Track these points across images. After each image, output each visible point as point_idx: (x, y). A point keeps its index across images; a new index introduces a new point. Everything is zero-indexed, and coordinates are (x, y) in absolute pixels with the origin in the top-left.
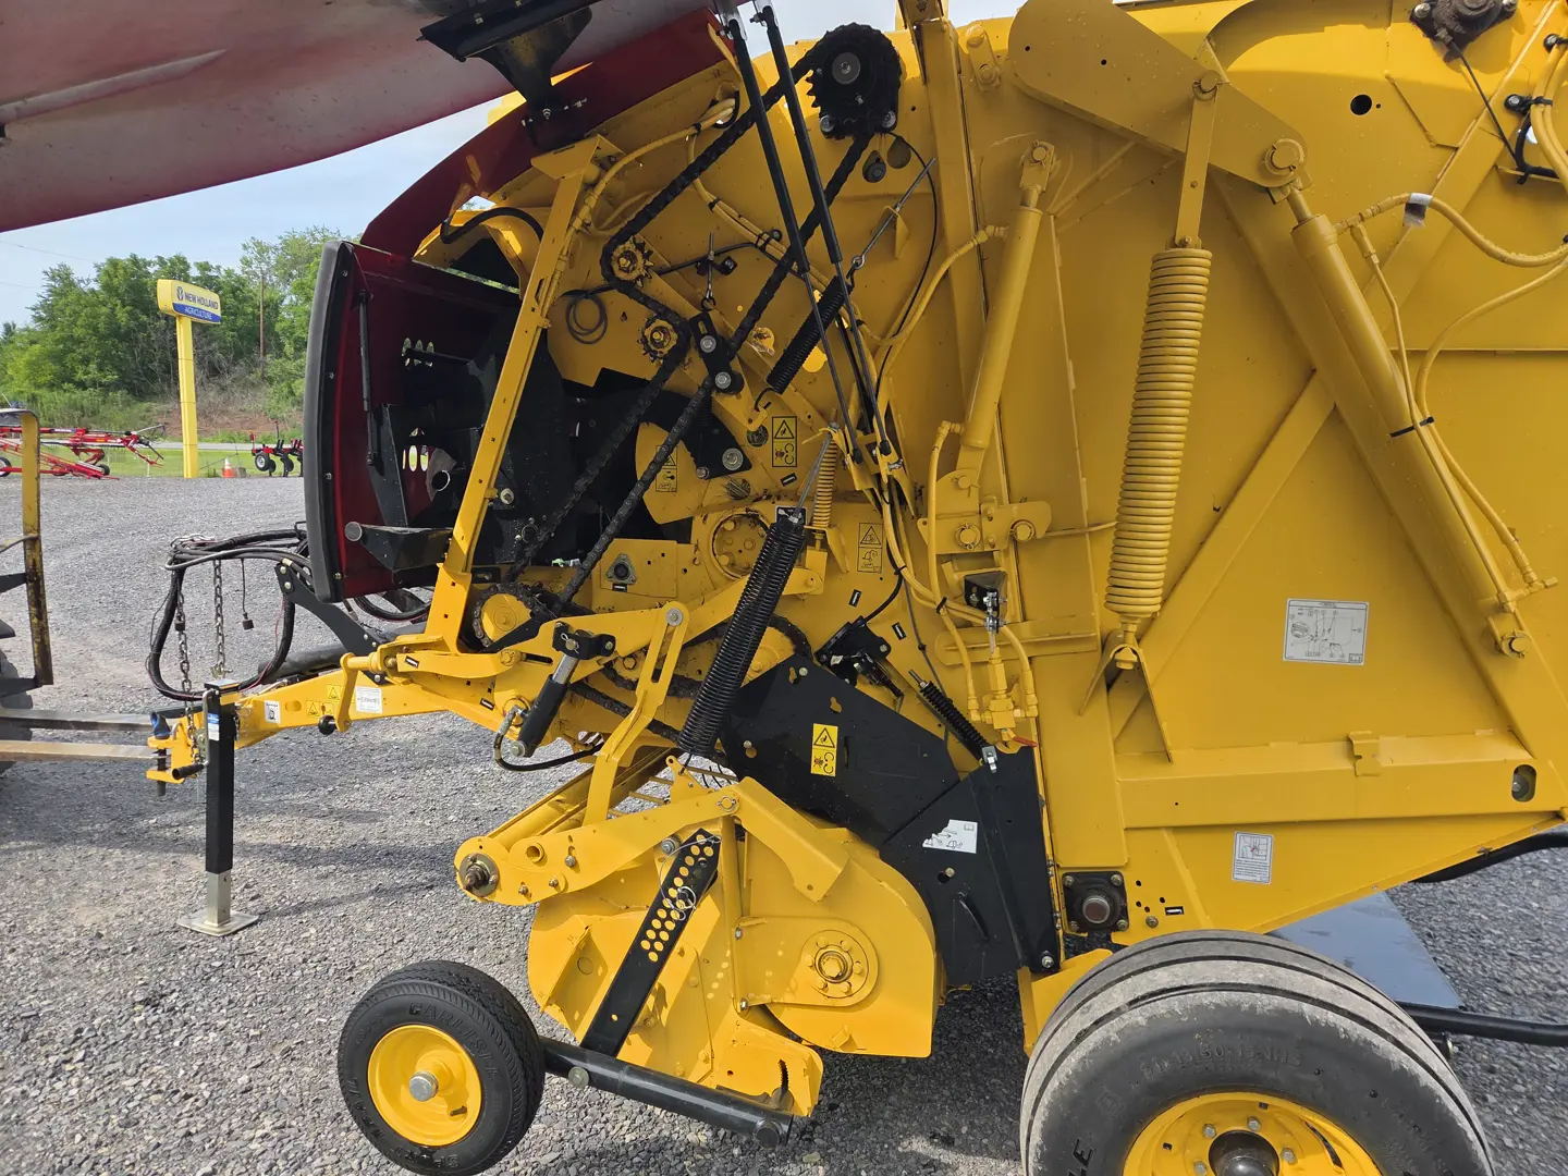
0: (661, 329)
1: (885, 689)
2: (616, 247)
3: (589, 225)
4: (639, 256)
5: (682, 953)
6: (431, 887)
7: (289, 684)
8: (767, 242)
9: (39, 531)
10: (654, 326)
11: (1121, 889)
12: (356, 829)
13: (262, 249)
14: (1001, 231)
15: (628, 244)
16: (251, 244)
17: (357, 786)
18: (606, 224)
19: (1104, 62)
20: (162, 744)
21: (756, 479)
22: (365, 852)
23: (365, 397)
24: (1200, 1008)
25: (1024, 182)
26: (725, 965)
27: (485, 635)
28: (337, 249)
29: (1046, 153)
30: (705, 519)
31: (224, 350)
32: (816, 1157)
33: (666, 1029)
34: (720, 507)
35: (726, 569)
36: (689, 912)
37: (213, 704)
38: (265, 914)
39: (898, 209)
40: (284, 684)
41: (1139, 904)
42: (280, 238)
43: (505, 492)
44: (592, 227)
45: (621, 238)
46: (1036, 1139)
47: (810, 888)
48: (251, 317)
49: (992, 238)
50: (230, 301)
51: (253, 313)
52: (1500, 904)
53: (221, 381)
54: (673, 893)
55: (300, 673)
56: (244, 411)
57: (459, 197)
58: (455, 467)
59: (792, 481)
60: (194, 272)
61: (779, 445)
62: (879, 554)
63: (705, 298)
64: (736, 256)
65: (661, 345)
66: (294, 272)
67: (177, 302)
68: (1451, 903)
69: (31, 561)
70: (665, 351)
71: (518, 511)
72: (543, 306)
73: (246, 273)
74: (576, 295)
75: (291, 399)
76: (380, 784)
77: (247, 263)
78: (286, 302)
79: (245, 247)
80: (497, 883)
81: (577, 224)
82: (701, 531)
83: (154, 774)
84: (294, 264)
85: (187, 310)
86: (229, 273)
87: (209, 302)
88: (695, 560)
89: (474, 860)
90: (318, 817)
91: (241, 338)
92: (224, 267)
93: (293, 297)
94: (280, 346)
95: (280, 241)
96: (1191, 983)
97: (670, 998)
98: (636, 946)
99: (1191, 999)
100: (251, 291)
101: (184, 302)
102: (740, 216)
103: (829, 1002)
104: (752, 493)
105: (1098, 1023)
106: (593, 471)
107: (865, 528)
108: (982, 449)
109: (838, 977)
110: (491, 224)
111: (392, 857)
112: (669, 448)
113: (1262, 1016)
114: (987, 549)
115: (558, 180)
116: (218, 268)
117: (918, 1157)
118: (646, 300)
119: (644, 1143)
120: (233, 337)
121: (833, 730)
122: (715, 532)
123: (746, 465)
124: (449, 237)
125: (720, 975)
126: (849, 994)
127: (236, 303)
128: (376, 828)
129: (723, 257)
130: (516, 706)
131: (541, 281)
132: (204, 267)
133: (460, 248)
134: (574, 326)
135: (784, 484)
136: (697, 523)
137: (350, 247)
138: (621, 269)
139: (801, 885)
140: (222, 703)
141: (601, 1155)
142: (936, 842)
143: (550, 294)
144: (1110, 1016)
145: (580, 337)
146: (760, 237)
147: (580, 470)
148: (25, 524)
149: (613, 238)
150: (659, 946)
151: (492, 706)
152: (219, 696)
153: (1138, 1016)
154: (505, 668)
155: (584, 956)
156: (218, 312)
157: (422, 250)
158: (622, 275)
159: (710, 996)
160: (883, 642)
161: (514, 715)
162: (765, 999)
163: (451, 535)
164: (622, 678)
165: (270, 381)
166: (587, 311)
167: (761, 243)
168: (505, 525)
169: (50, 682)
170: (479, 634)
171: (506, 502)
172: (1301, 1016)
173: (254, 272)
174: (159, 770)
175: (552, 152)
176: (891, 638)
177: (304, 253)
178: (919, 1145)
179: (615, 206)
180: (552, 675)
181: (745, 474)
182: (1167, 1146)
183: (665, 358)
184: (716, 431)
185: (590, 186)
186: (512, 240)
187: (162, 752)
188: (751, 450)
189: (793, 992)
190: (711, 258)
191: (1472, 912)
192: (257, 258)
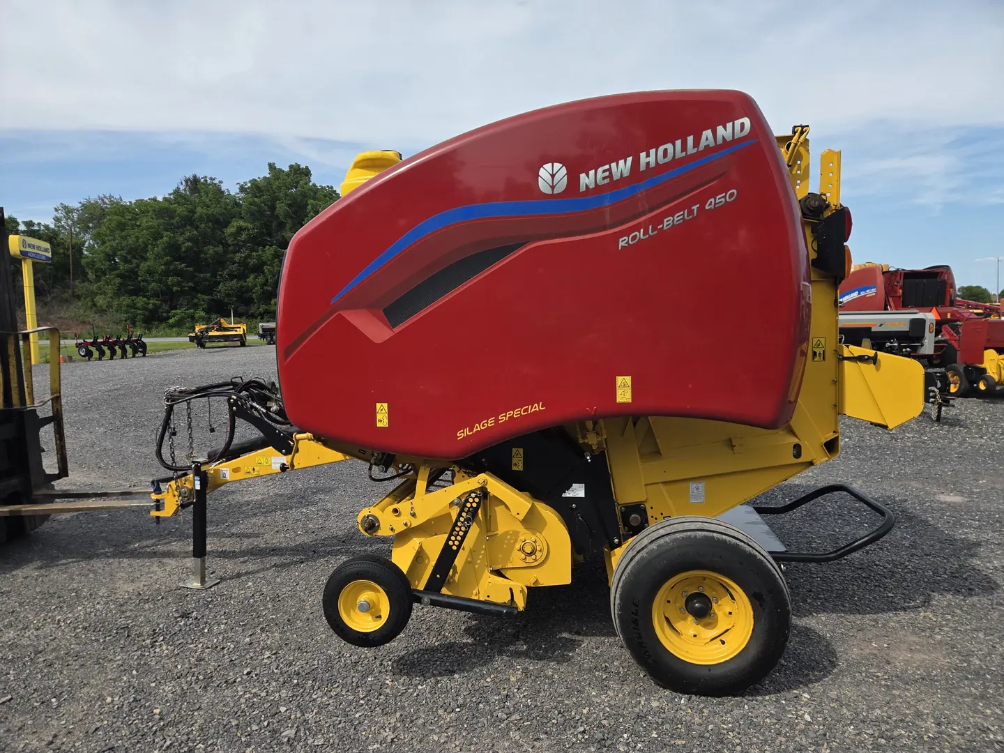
5: (463, 549)
6: (303, 562)
7: (226, 461)
9: (60, 392)
11: (645, 511)
12: (250, 541)
13: (68, 211)
16: (60, 208)
20: (159, 497)
22: (260, 550)
24: (677, 539)
26: (483, 552)
32: (522, 642)
33: (458, 584)
36: (469, 527)
37: (198, 471)
38: (222, 579)
40: (224, 462)
41: (652, 517)
42: (80, 203)
46: (618, 601)
47: (518, 514)
48: (62, 255)
51: (65, 253)
52: (821, 531)
54: (462, 519)
55: (232, 455)
56: (61, 318)
60: (22, 227)
66: (91, 225)
67: (23, 249)
68: (799, 532)
69: (55, 410)
73: (58, 227)
75: (94, 308)
76: (254, 520)
77: (57, 219)
78: (86, 245)
79: (56, 210)
80: (379, 526)
83: (154, 513)
84: (91, 219)
85: (29, 255)
86: (47, 227)
87: (43, 249)
89: (368, 517)
90: (226, 537)
92: (43, 223)
93: (91, 241)
94: (85, 274)
95: (80, 205)
96: (673, 531)
97: (459, 569)
98: (447, 543)
99: (673, 537)
100: (63, 239)
101: (28, 249)
103: (527, 565)
105: (638, 552)
109: (531, 553)
111: (275, 551)
113: (699, 539)
116: (39, 224)
117: (566, 639)
119: (444, 644)
120: (50, 269)
121: (521, 450)
125: (481, 557)
126: (536, 560)
132: (29, 224)
139: (514, 513)
140: (202, 470)
141: (426, 650)
142: (568, 494)
144: (643, 549)
148: (52, 390)
150: (456, 543)
152: (200, 466)
153: (654, 546)
155: (420, 556)
156: (49, 255)
159: (477, 566)
162: (499, 567)
165: (78, 297)
169: (67, 475)
172: (713, 537)
173: (63, 226)
174: (157, 510)
177: (98, 213)
178: (565, 635)
182: (669, 602)
187: (158, 501)
189: (511, 562)
191: (809, 535)
192: (65, 217)
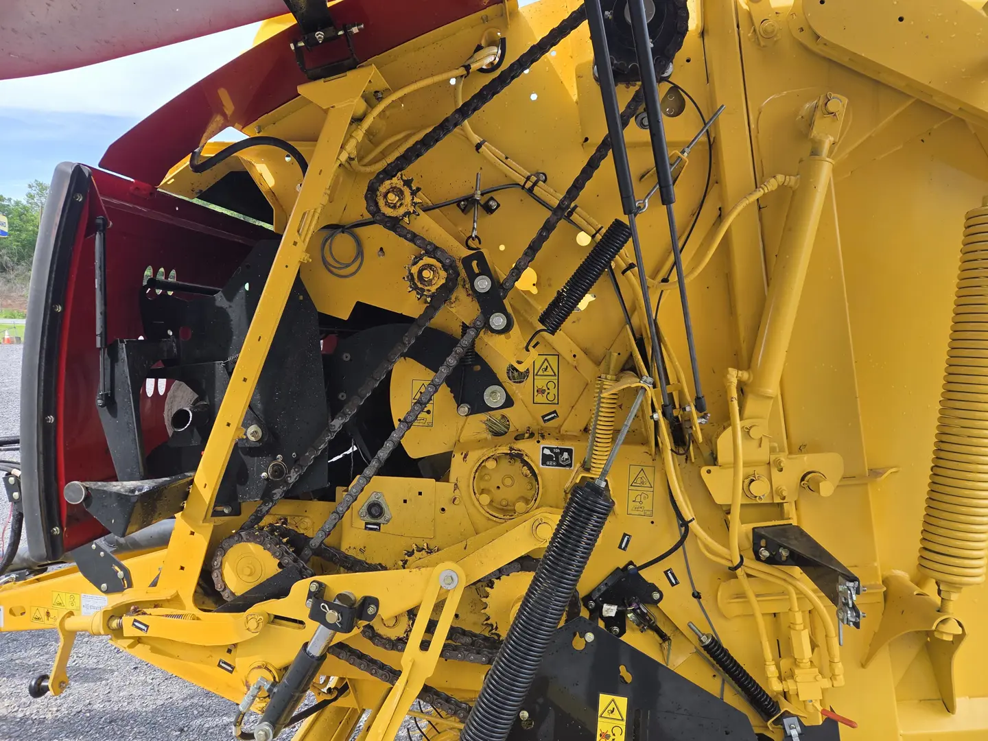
0: (430, 267)
1: (650, 632)
2: (382, 181)
3: (353, 159)
4: (407, 192)
8: (535, 184)
10: (421, 263)
12: (82, 690)
13: (41, 188)
14: (791, 181)
15: (395, 180)
16: (34, 185)
17: (86, 639)
18: (366, 160)
19: (901, 19)
21: (518, 417)
22: (89, 719)
23: (98, 332)
25: (815, 132)
27: (225, 587)
28: (70, 171)
29: (838, 104)
30: (465, 457)
31: (11, 255)
34: (481, 443)
35: (486, 508)
39: (686, 154)
43: (253, 428)
44: (356, 161)
45: (388, 173)
48: (32, 232)
49: (782, 187)
50: (17, 222)
51: (33, 231)
53: (7, 275)
55: (28, 568)
56: (23, 296)
57: (212, 127)
58: (196, 401)
59: (553, 418)
61: (541, 383)
62: (650, 498)
63: (471, 236)
64: (498, 196)
65: (430, 282)
70: (433, 289)
71: (265, 448)
72: (304, 239)
73: (30, 203)
74: (333, 229)
77: (31, 196)
79: (30, 186)
81: (344, 157)
82: (459, 469)
86: (17, 203)
88: (455, 499)
91: (24, 246)
92: (14, 199)
100: (33, 216)
102: (507, 158)
104: (512, 429)
106: (351, 411)
107: (637, 469)
108: (772, 398)
110: (245, 155)
111: (115, 724)
112: (435, 387)
114: (777, 500)
115: (328, 109)
116: (10, 199)
118: (413, 238)
120: (17, 246)
121: (622, 702)
122: (476, 471)
123: (509, 402)
124: (197, 168)
127: (22, 223)
128: (101, 688)
129: (487, 197)
130: (263, 678)
131: (304, 214)
133: (209, 178)
134: (330, 260)
135: (545, 421)
136: (457, 460)
137: (86, 171)
138: (387, 204)
143: (312, 226)
145: (332, 269)
146: (528, 178)
147: (335, 409)
149: (379, 174)
151: (231, 669)
154: (250, 635)
156: (6, 229)
157: (169, 177)
158: (389, 212)
160: (654, 588)
161: (260, 688)
163: (192, 482)
164: (380, 636)
166: (343, 245)
167: (529, 184)
168: (252, 462)
170: (218, 587)
171: (253, 439)
173: (36, 203)
175: (322, 80)
176: (662, 583)
179: (376, 145)
180: (306, 645)
181: (505, 411)
183: (432, 296)
184: (478, 368)
185: (357, 120)
186: (265, 174)
188: (513, 387)
190: (478, 197)
192: (38, 194)
